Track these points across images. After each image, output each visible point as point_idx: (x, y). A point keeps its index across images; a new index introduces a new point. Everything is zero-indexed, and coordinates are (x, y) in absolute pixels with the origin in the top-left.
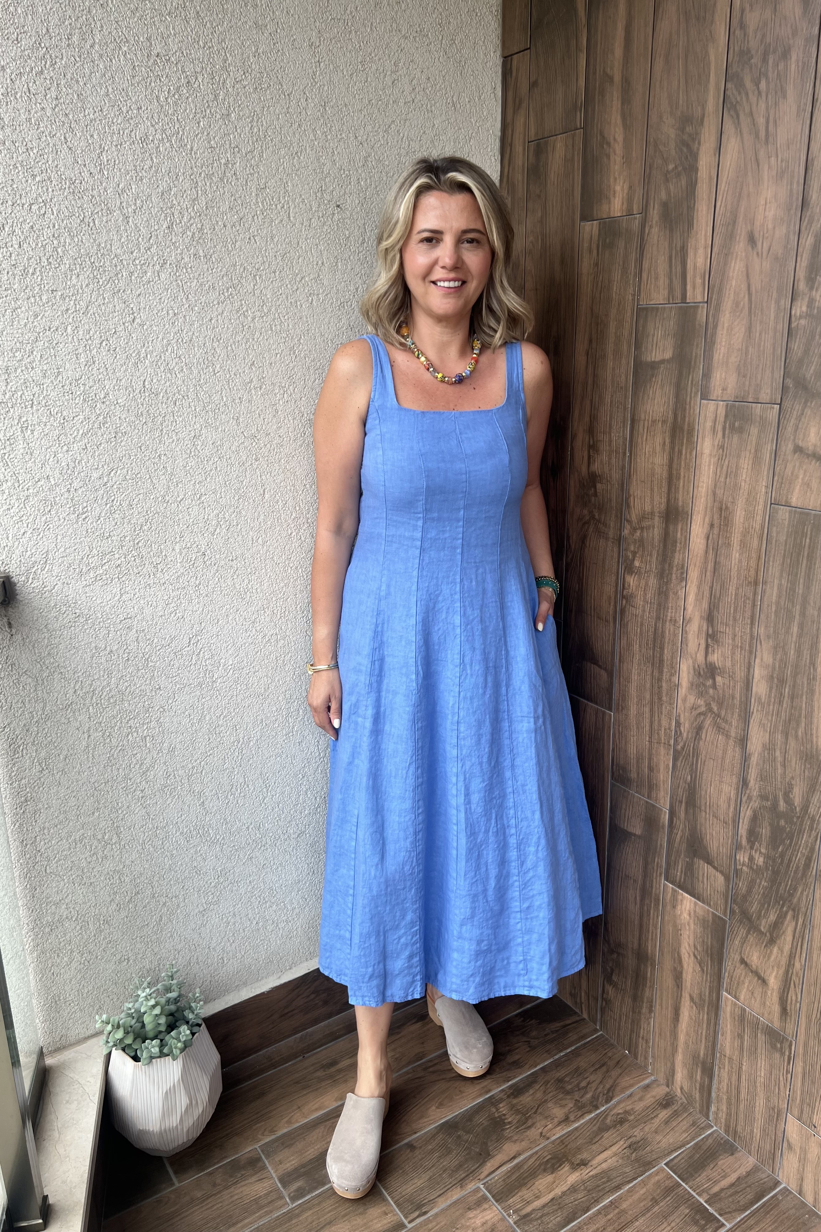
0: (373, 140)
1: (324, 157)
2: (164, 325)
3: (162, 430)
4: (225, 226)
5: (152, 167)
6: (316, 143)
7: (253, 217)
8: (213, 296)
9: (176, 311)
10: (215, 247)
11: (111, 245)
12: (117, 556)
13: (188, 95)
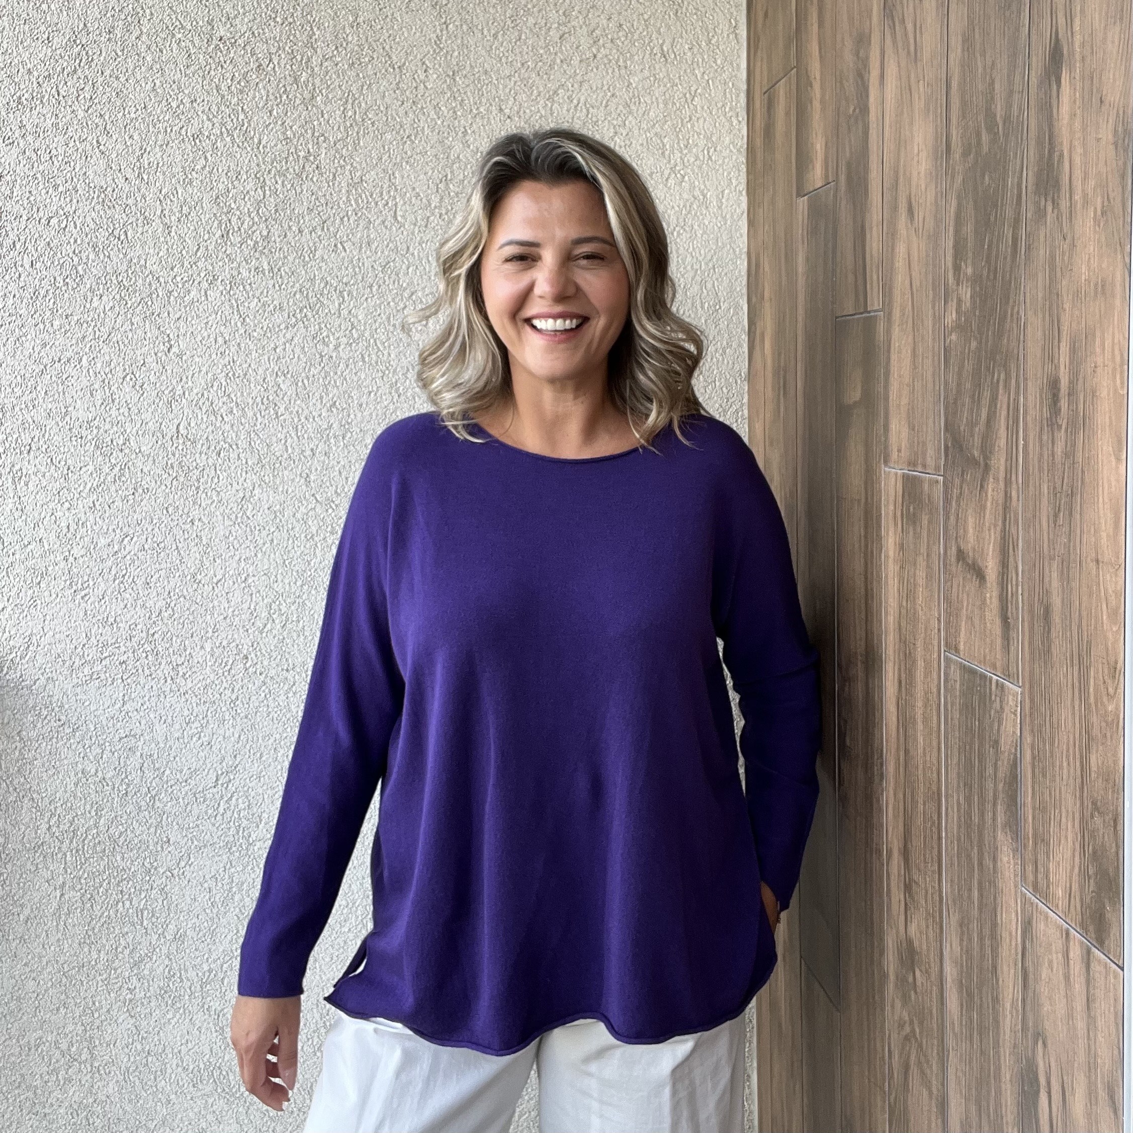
0: (528, 111)
1: (451, 139)
2: (210, 356)
3: (198, 488)
4: (300, 231)
5: (205, 167)
6: (439, 122)
7: (342, 219)
8: (278, 318)
9: (227, 338)
10: (285, 257)
11: (146, 260)
12: (123, 649)
13: (258, 80)
